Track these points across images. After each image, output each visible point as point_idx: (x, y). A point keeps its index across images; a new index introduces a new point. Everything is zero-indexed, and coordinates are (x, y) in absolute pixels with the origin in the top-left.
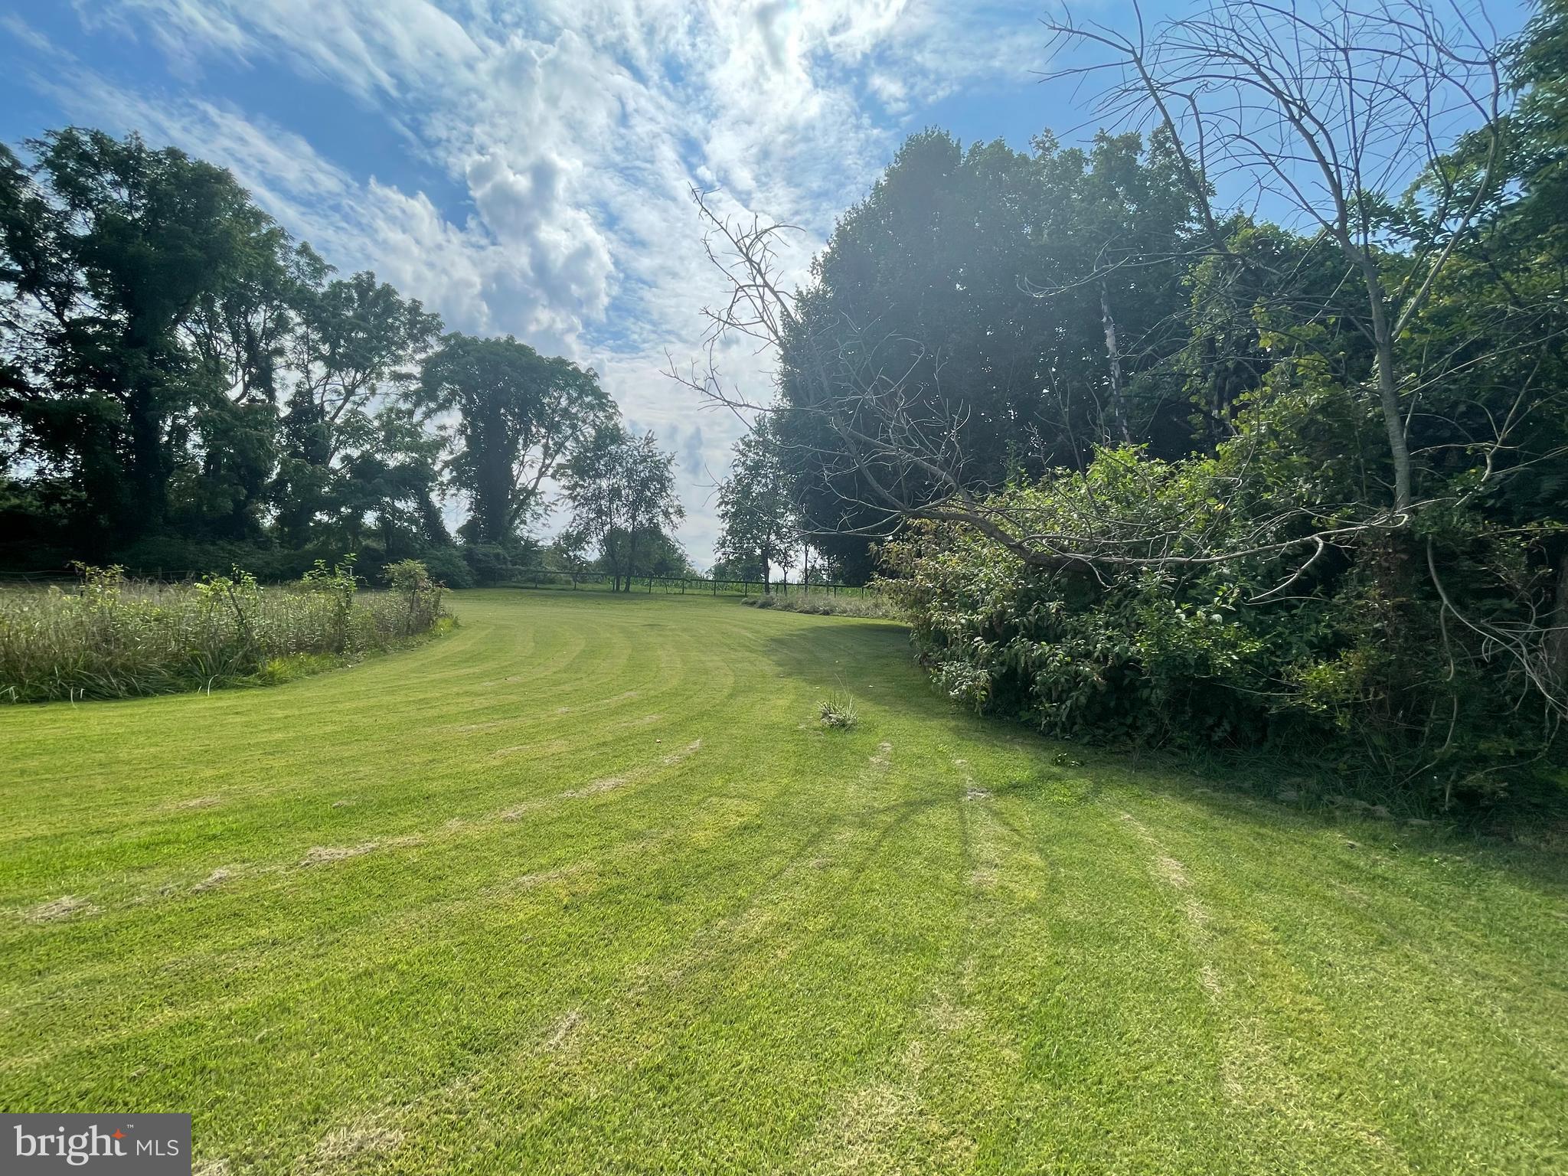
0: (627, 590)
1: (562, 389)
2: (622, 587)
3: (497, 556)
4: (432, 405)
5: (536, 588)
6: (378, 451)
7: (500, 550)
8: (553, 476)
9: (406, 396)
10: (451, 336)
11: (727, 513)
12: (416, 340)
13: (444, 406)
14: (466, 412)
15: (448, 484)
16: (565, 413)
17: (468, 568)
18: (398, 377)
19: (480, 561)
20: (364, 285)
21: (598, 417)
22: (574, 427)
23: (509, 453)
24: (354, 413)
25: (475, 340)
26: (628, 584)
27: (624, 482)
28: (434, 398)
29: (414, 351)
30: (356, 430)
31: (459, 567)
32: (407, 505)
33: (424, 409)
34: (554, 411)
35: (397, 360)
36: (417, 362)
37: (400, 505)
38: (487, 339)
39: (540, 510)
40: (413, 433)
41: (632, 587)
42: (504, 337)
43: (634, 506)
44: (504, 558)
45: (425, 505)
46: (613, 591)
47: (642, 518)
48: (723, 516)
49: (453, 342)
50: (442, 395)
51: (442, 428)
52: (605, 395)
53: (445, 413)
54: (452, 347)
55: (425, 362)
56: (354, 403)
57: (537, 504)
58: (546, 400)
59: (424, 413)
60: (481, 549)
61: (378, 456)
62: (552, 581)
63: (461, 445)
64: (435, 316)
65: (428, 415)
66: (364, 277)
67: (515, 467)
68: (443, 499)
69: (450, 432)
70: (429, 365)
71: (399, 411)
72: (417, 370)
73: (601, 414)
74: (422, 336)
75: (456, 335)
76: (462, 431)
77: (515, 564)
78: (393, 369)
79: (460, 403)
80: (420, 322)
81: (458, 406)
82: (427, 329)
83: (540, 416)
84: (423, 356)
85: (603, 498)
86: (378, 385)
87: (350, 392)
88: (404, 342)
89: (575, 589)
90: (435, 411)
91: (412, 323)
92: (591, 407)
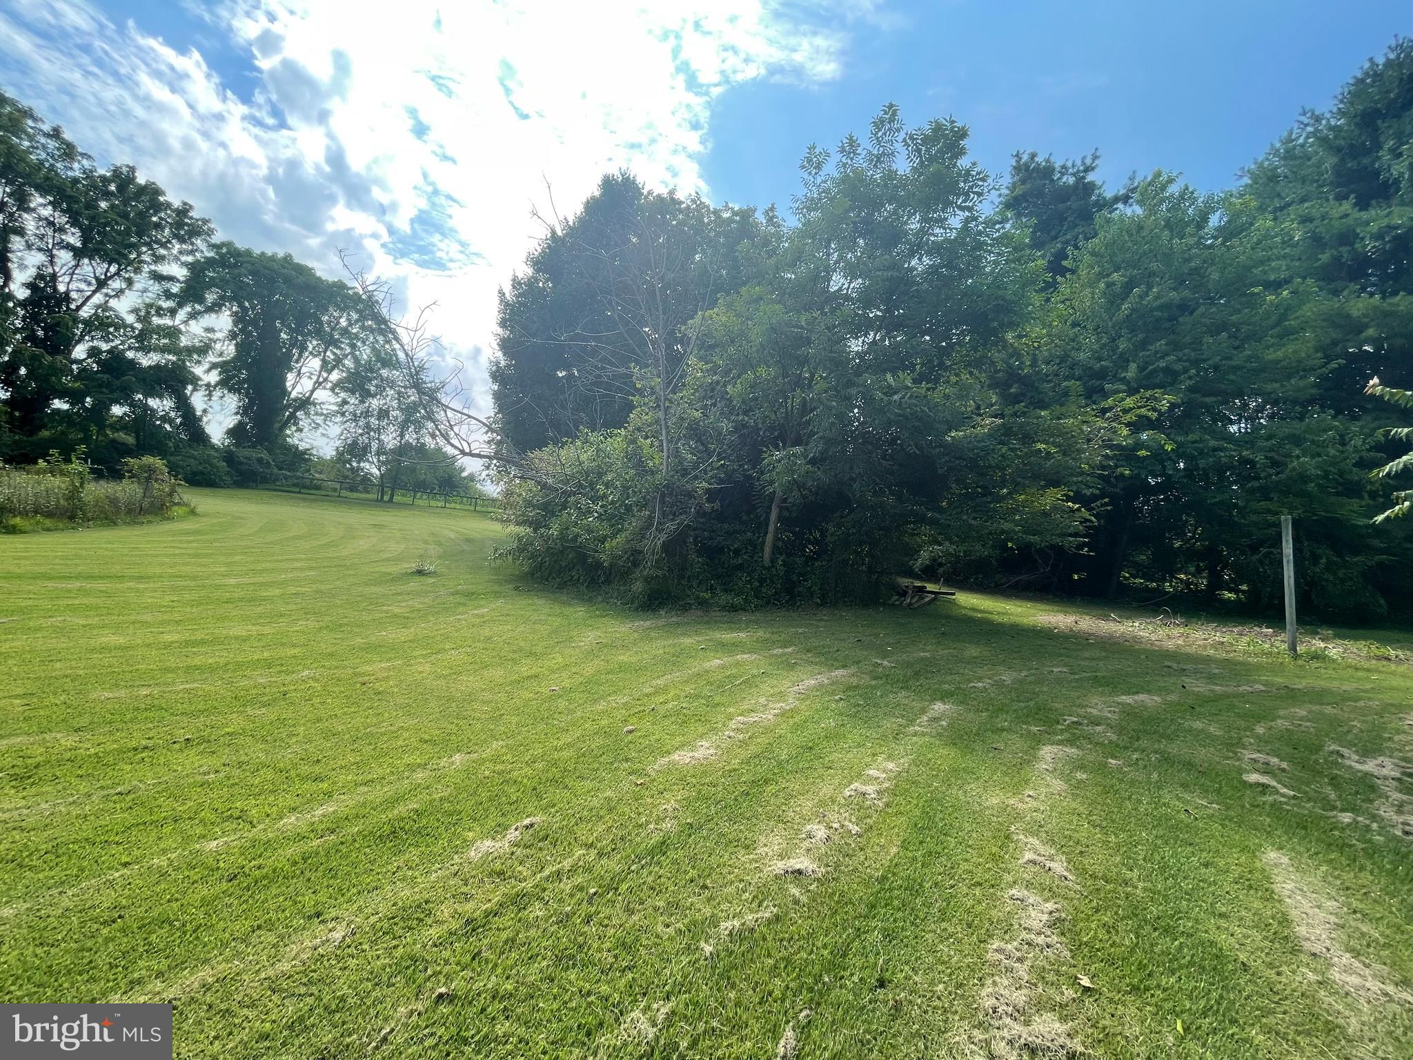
0: (391, 500)
1: (342, 310)
2: (386, 498)
3: (260, 460)
4: (198, 307)
5: (300, 492)
6: (130, 348)
7: (264, 455)
8: (332, 390)
9: (168, 295)
10: (223, 244)
11: (493, 440)
12: (182, 240)
13: (214, 308)
14: (238, 319)
15: (216, 386)
16: (345, 332)
17: (228, 469)
18: (158, 277)
19: (241, 463)
20: (124, 179)
21: (377, 341)
22: (353, 346)
23: (284, 364)
24: (105, 307)
25: (248, 253)
26: (392, 496)
27: (395, 404)
28: (200, 300)
29: (181, 252)
30: (103, 323)
31: (217, 467)
32: (161, 405)
33: (189, 309)
34: (333, 329)
35: (158, 259)
36: (182, 263)
37: (153, 403)
38: (263, 253)
39: (319, 420)
40: (173, 333)
41: (396, 498)
42: (281, 254)
43: (403, 427)
44: (268, 463)
45: (184, 405)
46: (377, 500)
47: (410, 437)
48: (489, 442)
49: (224, 250)
50: (210, 297)
51: (209, 330)
52: (385, 322)
53: (213, 316)
54: (222, 256)
55: (192, 267)
56: (106, 295)
57: (316, 414)
58: (325, 318)
59: (189, 314)
60: (243, 453)
61: (130, 355)
62: (318, 488)
63: (230, 350)
64: (205, 221)
65: (193, 316)
66: (125, 170)
67: (290, 377)
68: (210, 400)
69: (219, 335)
70: (196, 269)
71: (160, 308)
72: (180, 272)
73: (381, 339)
74: (189, 238)
75: (228, 245)
76: (232, 336)
77: (281, 469)
78: (153, 267)
79: (230, 309)
80: (187, 224)
81: (228, 313)
82: (195, 232)
83: (319, 333)
84: (190, 259)
85: (372, 416)
86: (136, 277)
87: (101, 284)
88: (169, 242)
89: (339, 496)
90: (199, 313)
91: (179, 225)
92: (372, 331)
